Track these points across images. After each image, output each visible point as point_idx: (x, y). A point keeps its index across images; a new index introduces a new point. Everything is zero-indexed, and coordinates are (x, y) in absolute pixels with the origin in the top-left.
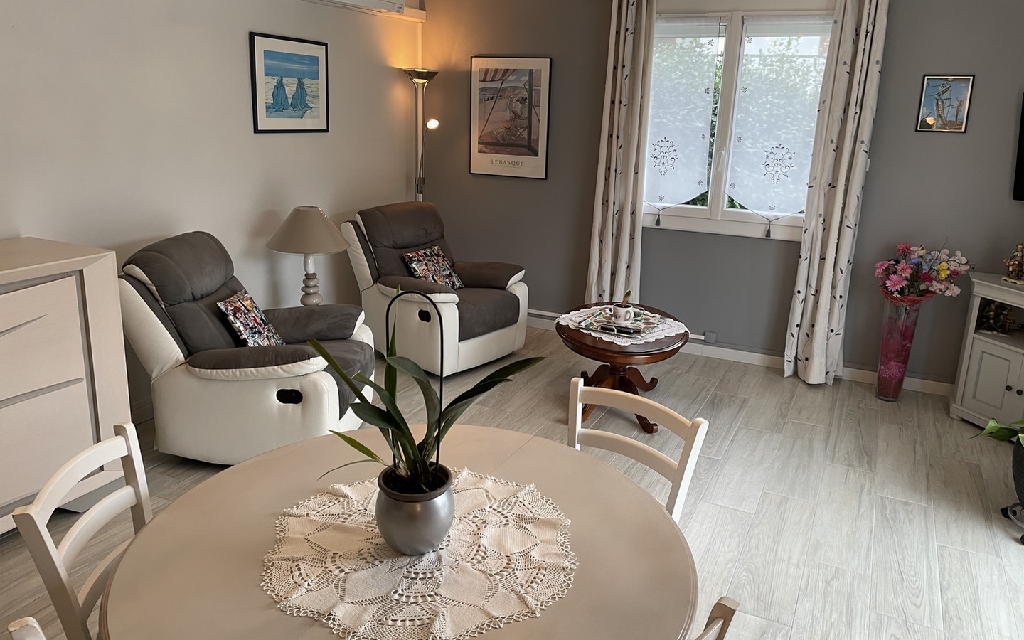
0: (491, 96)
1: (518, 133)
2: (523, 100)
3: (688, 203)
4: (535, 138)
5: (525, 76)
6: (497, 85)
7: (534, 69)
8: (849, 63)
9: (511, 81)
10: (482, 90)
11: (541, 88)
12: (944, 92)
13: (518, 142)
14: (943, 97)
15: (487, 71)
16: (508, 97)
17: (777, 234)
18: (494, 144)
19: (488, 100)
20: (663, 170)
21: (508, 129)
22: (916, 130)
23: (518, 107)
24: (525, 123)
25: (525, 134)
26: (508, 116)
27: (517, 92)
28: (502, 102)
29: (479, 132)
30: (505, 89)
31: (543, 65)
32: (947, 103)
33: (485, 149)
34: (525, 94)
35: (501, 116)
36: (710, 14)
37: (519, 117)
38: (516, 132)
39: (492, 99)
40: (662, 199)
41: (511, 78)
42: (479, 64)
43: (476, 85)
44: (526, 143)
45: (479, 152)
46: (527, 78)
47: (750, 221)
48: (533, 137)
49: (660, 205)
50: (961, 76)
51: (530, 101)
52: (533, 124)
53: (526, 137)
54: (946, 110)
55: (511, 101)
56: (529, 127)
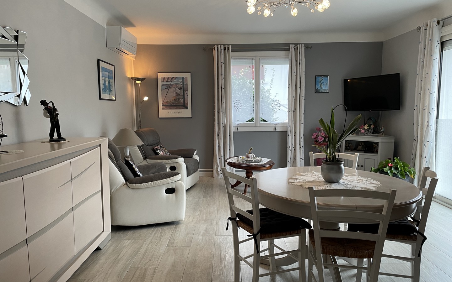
0: (167, 87)
1: (179, 101)
2: (180, 89)
3: (247, 122)
4: (187, 102)
5: (181, 79)
6: (169, 83)
7: (185, 77)
8: (295, 72)
9: (175, 81)
10: (162, 85)
11: (188, 84)
12: (322, 81)
13: (179, 104)
14: (321, 82)
15: (164, 78)
16: (174, 87)
17: (278, 129)
18: (169, 106)
19: (165, 89)
20: (238, 110)
21: (175, 100)
22: (315, 93)
23: (179, 91)
24: (182, 97)
25: (182, 101)
26: (175, 95)
27: (177, 86)
28: (172, 90)
29: (162, 101)
30: (173, 84)
31: (188, 76)
32: (323, 84)
33: (165, 108)
34: (181, 86)
35: (172, 95)
36: (248, 57)
37: (179, 95)
38: (178, 101)
39: (167, 88)
40: (238, 121)
41: (175, 80)
42: (160, 76)
43: (160, 84)
44: (183, 104)
45: (162, 109)
46: (182, 80)
47: (269, 125)
48: (186, 102)
49: (238, 123)
50: (326, 76)
51: (184, 89)
52: (185, 97)
53: (183, 102)
54: (323, 86)
55: (176, 89)
56: (184, 98)
